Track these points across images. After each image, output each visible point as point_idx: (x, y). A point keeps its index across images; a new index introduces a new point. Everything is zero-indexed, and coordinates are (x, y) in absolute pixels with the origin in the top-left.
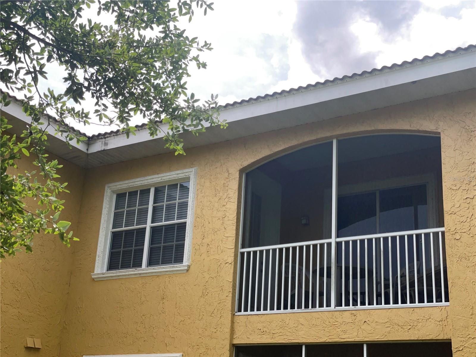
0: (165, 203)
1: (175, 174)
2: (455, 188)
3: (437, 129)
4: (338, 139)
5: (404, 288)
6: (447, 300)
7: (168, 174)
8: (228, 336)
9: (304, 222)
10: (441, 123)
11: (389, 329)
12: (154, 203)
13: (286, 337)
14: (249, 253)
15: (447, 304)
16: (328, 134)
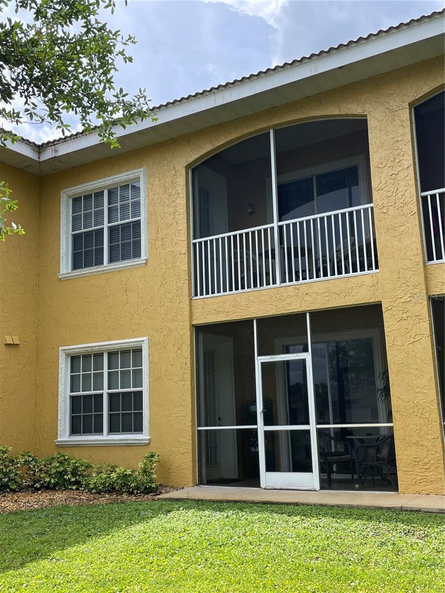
0: (119, 204)
1: (126, 175)
2: (381, 166)
3: (364, 111)
4: (275, 128)
5: (339, 262)
6: (377, 267)
7: (119, 175)
8: (187, 318)
9: (249, 210)
10: (367, 106)
11: (328, 298)
12: (109, 204)
13: (238, 314)
14: (200, 243)
15: (378, 271)
16: (265, 125)
